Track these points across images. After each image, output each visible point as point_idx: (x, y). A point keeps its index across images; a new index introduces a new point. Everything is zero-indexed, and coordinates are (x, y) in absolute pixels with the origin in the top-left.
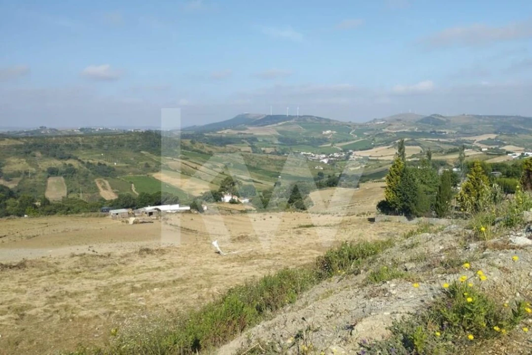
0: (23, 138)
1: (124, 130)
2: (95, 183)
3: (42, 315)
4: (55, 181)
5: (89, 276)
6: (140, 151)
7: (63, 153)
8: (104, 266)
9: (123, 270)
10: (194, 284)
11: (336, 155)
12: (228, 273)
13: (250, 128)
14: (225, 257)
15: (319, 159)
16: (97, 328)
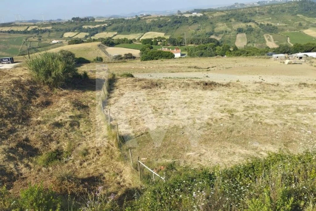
0: (225, 11)
2: (263, 37)
3: (243, 117)
4: (241, 36)
5: (267, 97)
6: (296, 14)
7: (247, 19)
8: (275, 91)
9: (288, 96)
16: (277, 133)
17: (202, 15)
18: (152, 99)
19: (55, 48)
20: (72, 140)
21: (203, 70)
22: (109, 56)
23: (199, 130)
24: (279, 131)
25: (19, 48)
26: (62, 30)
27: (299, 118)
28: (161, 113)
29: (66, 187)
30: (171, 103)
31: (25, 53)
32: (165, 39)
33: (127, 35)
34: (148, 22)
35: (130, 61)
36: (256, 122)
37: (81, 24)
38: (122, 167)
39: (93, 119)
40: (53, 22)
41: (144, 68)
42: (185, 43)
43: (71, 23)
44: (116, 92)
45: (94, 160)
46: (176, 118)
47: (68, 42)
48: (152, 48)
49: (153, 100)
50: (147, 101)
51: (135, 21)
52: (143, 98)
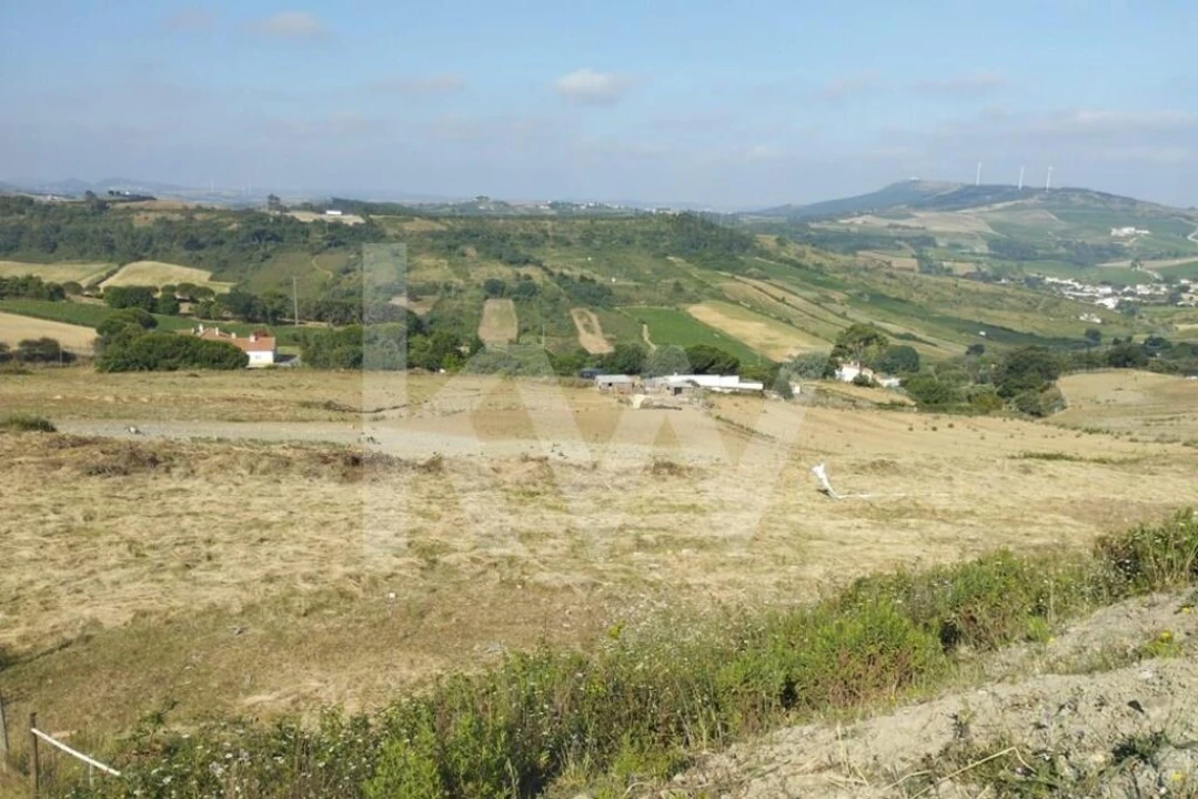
0: (445, 217)
1: (636, 210)
2: (570, 317)
3: (467, 568)
4: (498, 307)
6: (666, 255)
7: (516, 252)
10: (766, 552)
11: (1142, 289)
12: (846, 541)
13: (921, 215)
14: (842, 503)
15: (1093, 298)
16: (567, 612)
17: (361, 220)
18: (128, 514)
21: (357, 417)
23: (305, 615)
24: (575, 607)
27: (638, 567)
28: (161, 565)
30: (207, 528)
32: (212, 293)
33: (40, 266)
34: (139, 221)
35: (46, 371)
36: (508, 584)
41: (109, 399)
42: (292, 317)
46: (219, 577)
48: (152, 324)
49: (132, 518)
50: (103, 520)
51: (83, 213)
52: (85, 511)
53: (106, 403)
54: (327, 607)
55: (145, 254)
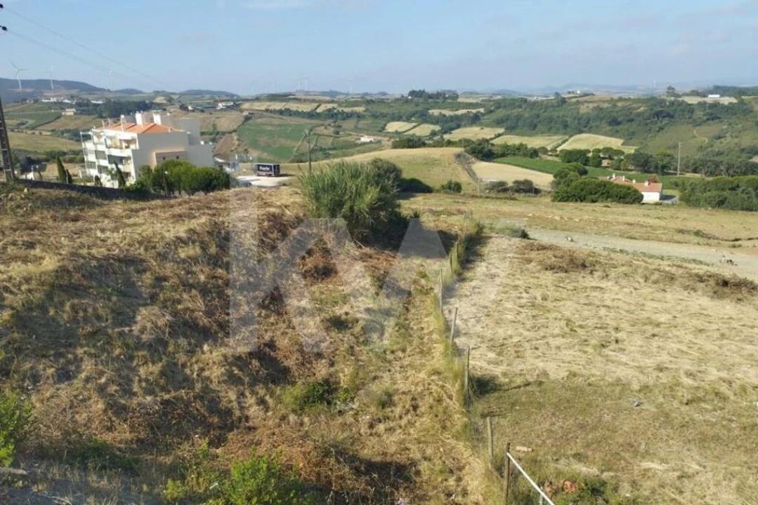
17: (734, 101)
18: (566, 300)
19: (364, 152)
20: (361, 363)
21: (719, 243)
22: (477, 182)
23: (687, 404)
25: (294, 147)
26: (384, 116)
28: (586, 341)
29: (330, 473)
30: (616, 319)
31: (304, 159)
32: (623, 153)
33: (526, 138)
34: (584, 109)
35: (525, 199)
37: (427, 106)
38: (465, 457)
39: (414, 325)
40: (369, 98)
41: (557, 218)
42: (676, 169)
43: (406, 101)
44: (481, 268)
45: (403, 422)
46: (624, 358)
47: (393, 143)
48: (585, 172)
49: (569, 303)
50: (552, 302)
51: (553, 106)
52: (542, 294)
53: (556, 220)
54: (704, 401)
55: (585, 129)
